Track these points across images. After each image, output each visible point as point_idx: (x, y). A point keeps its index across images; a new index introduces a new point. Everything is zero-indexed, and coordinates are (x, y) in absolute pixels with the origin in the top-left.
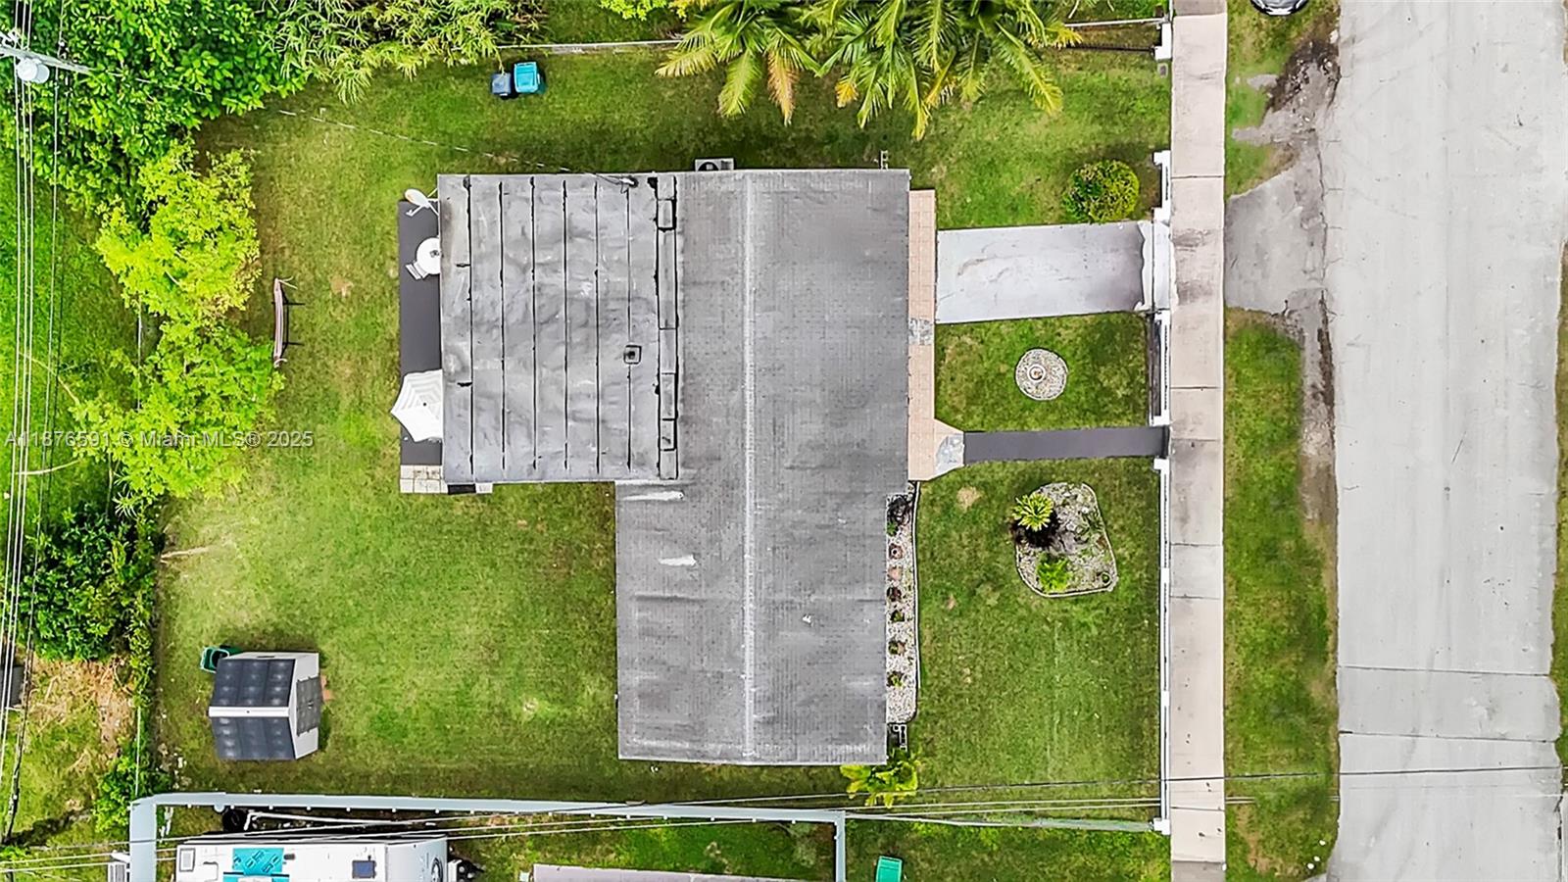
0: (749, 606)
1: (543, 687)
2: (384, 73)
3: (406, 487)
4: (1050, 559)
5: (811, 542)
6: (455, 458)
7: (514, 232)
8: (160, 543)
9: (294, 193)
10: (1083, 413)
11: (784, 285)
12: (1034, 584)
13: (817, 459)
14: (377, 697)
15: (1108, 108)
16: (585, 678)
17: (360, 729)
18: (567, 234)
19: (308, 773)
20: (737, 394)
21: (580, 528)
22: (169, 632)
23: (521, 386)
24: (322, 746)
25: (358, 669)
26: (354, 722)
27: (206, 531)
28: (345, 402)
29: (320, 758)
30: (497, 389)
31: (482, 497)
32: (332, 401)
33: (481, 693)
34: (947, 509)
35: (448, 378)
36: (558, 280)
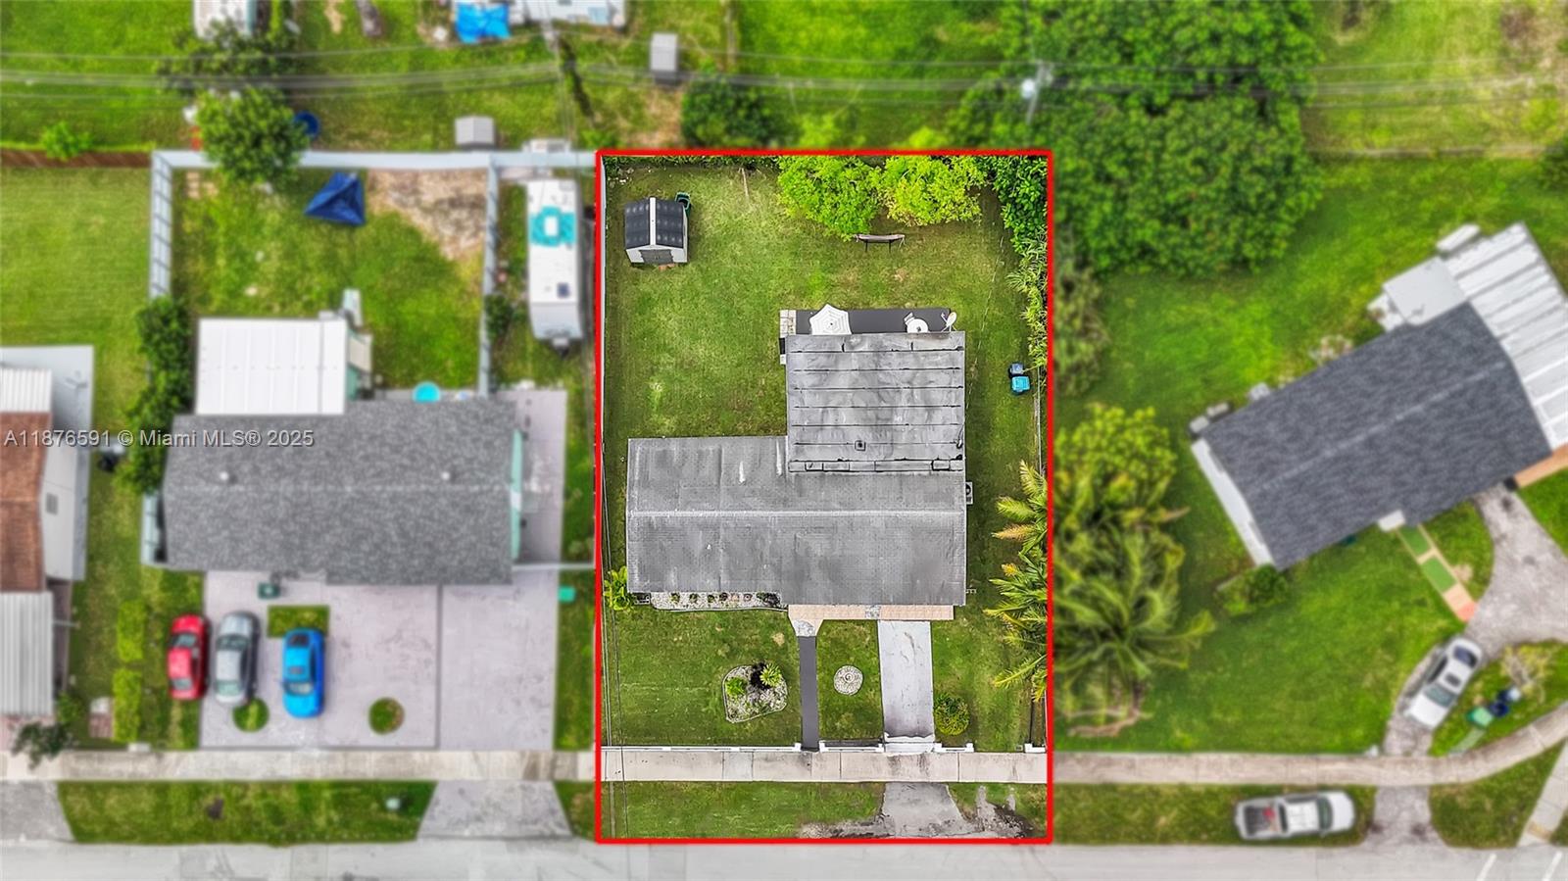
0: (716, 513)
1: (669, 395)
2: (1024, 300)
3: (783, 313)
4: (744, 685)
5: (753, 549)
6: (800, 342)
7: (932, 376)
8: (750, 167)
9: (955, 246)
10: (826, 704)
11: (899, 534)
12: (730, 676)
13: (801, 552)
14: (663, 297)
15: (999, 718)
16: (674, 419)
17: (644, 287)
18: (930, 408)
19: (618, 257)
20: (837, 506)
21: (760, 416)
22: (699, 173)
23: (842, 381)
24: (633, 264)
25: (678, 286)
26: (648, 284)
27: (758, 195)
28: (833, 277)
29: (626, 264)
30: (841, 367)
31: (778, 359)
32: (832, 269)
33: (665, 358)
34: (772, 627)
35: (847, 338)
36: (903, 402)
